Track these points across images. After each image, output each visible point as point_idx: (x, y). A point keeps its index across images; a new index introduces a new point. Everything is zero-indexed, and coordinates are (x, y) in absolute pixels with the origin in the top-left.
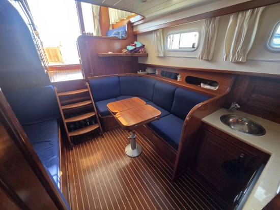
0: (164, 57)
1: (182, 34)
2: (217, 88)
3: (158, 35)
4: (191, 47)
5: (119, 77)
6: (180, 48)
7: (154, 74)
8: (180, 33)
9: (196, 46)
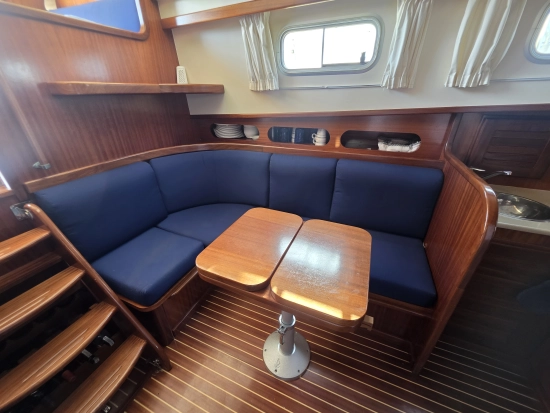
0: (281, 93)
1: (328, 30)
2: (415, 147)
3: (261, 29)
4: (359, 61)
5: (148, 161)
6: (324, 66)
7: (244, 138)
8: (324, 25)
9: (368, 58)
